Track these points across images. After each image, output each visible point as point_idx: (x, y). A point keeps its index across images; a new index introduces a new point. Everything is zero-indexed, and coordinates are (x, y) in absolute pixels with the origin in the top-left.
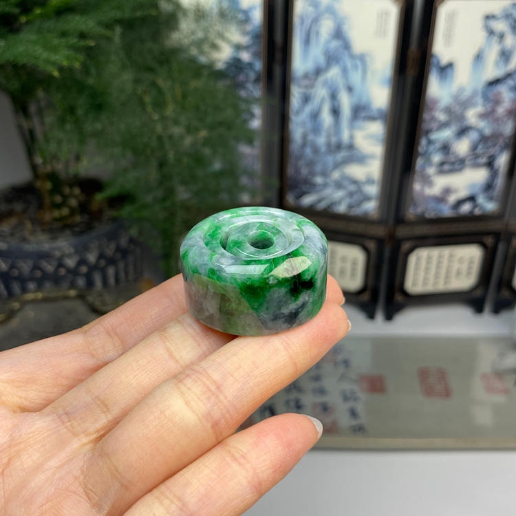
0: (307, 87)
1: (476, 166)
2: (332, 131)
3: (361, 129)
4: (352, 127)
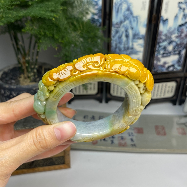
0: (117, 28)
1: (175, 54)
2: (126, 43)
3: (136, 42)
4: (133, 42)
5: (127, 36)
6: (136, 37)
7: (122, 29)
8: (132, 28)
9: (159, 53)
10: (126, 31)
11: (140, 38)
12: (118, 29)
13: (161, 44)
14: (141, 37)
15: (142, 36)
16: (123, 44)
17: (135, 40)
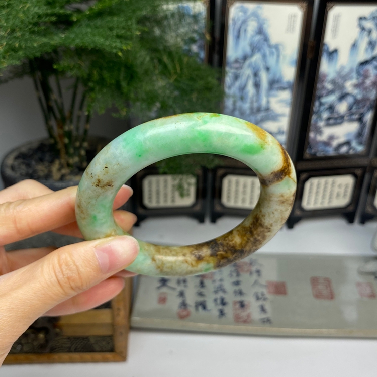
0: (237, 69)
1: (351, 120)
2: (255, 99)
3: (275, 96)
4: (268, 95)
5: (257, 85)
6: (276, 86)
7: (247, 72)
8: (268, 69)
9: (320, 117)
10: (256, 75)
11: (283, 89)
12: (239, 72)
13: (324, 100)
14: (285, 85)
15: (288, 83)
16: (249, 100)
17: (274, 92)
